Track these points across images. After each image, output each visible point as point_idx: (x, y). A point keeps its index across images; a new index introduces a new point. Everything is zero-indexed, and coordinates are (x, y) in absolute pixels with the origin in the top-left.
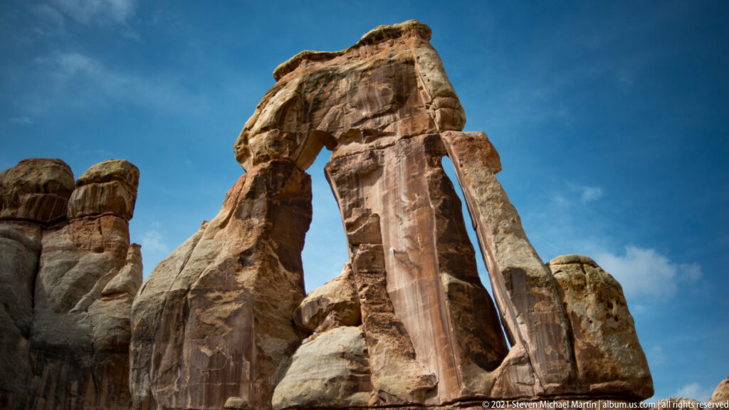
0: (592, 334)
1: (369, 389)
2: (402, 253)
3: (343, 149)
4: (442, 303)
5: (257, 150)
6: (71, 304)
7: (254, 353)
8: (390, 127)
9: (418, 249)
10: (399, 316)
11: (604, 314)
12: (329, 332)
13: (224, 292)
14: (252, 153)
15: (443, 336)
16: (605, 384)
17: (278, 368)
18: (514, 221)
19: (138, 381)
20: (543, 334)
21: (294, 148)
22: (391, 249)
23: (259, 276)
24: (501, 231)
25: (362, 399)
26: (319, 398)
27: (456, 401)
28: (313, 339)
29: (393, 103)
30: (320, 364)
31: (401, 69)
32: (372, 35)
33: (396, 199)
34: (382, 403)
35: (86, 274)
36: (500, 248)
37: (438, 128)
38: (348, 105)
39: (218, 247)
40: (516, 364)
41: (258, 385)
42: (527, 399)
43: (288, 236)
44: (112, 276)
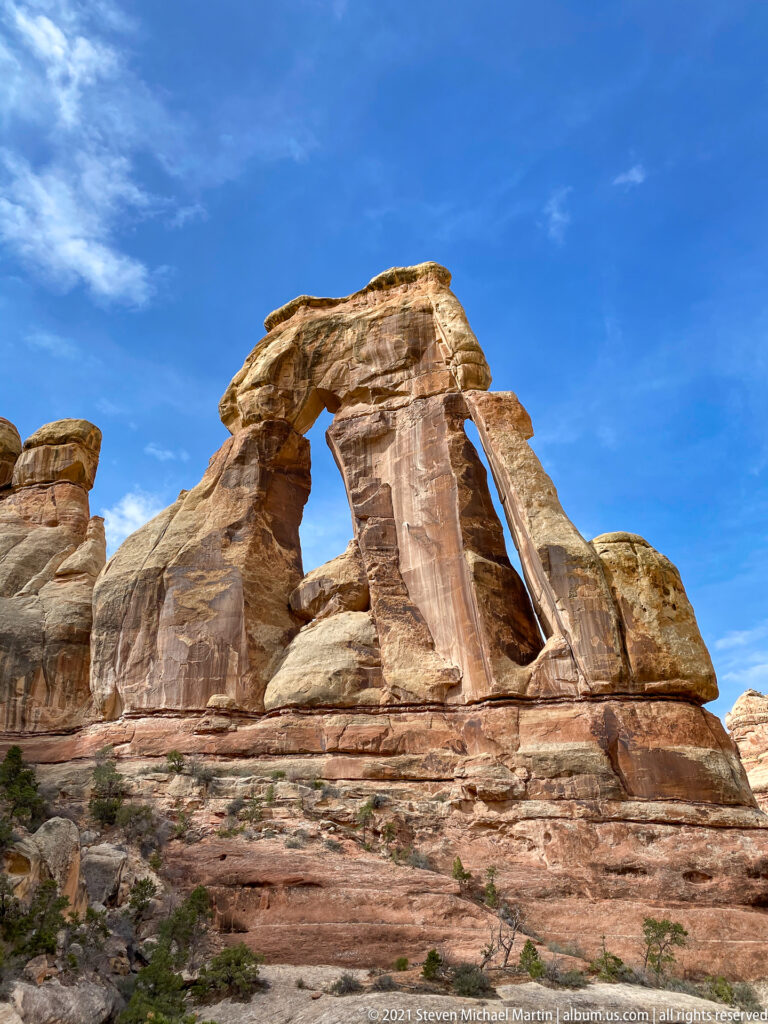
0: (646, 623)
1: (380, 684)
2: (417, 528)
3: (348, 411)
4: (467, 585)
5: (247, 409)
6: (17, 585)
7: (244, 642)
8: (403, 385)
9: (437, 524)
10: (415, 600)
11: (660, 601)
12: (334, 617)
13: (208, 572)
14: (241, 413)
15: (468, 623)
16: (664, 683)
17: (272, 660)
18: (549, 493)
19: (100, 676)
20: (588, 623)
21: (290, 408)
22: (405, 524)
23: (250, 553)
24: (536, 504)
25: (372, 697)
26: (321, 695)
27: (485, 699)
28: (313, 626)
29: (407, 357)
30: (322, 655)
31: (417, 319)
32: (382, 278)
33: (410, 467)
34: (396, 701)
35: (37, 551)
36: (534, 523)
37: (459, 387)
38: (355, 360)
39: (201, 518)
40: (555, 657)
41: (247, 680)
42: (570, 699)
43: (284, 508)
44: (68, 553)
